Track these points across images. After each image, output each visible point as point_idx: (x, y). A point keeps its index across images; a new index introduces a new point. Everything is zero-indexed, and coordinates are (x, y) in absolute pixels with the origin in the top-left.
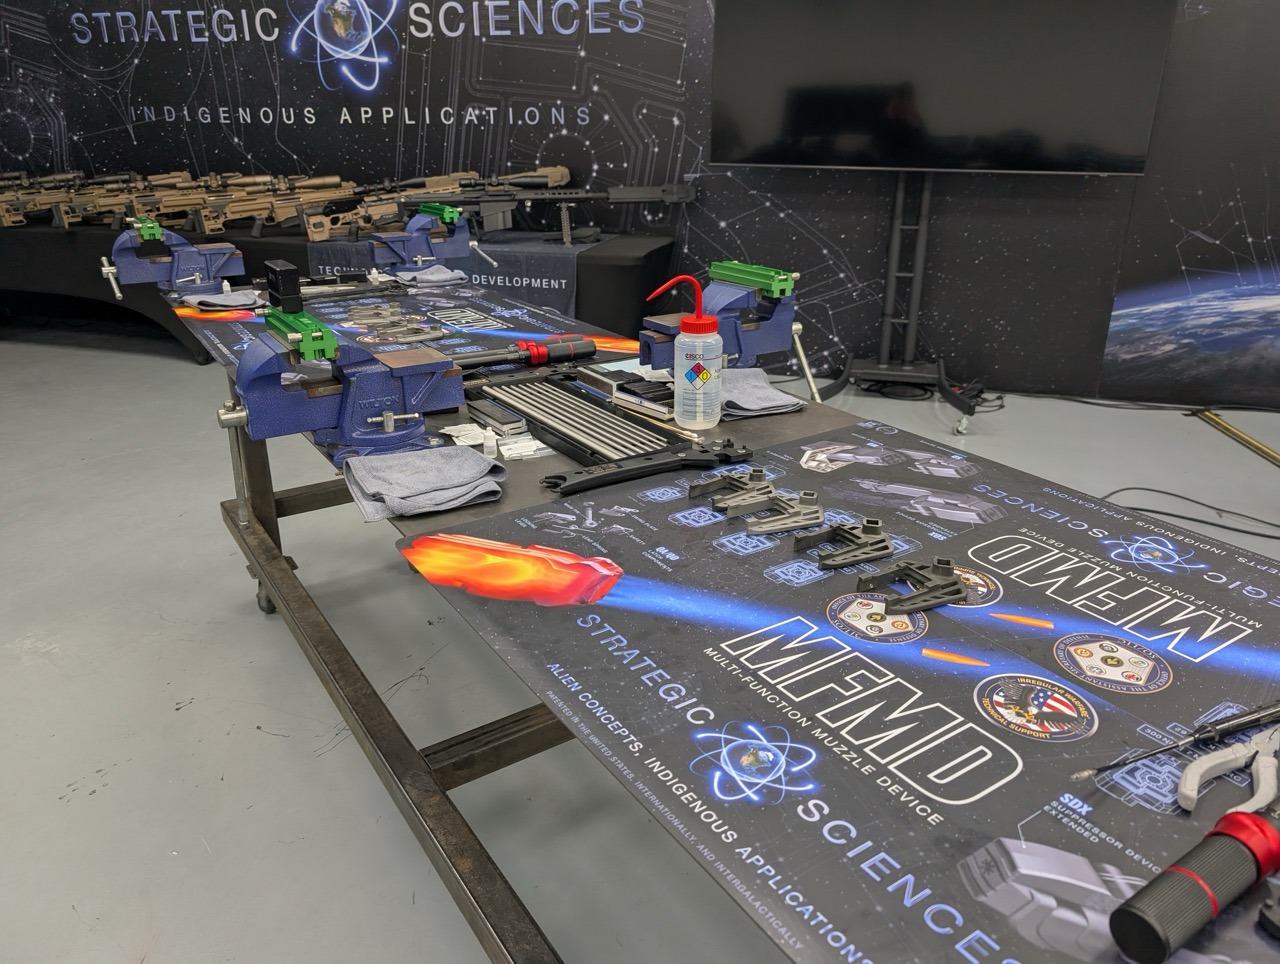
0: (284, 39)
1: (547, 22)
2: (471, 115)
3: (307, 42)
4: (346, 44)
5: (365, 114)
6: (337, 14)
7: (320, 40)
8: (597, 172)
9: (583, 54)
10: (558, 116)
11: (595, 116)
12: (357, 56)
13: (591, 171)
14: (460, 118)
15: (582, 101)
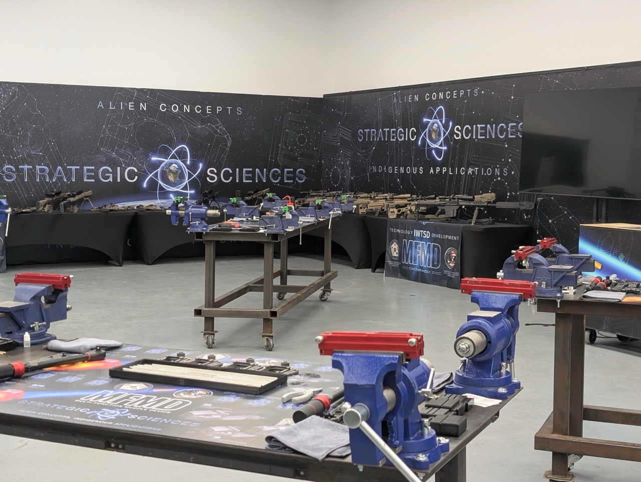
0: (417, 139)
1: (496, 133)
2: (470, 171)
3: (424, 140)
4: (434, 142)
5: (438, 170)
6: (434, 130)
7: (428, 140)
8: (509, 196)
9: (506, 146)
10: (497, 172)
11: (509, 172)
12: (437, 146)
13: (507, 195)
14: (467, 172)
15: (505, 166)
